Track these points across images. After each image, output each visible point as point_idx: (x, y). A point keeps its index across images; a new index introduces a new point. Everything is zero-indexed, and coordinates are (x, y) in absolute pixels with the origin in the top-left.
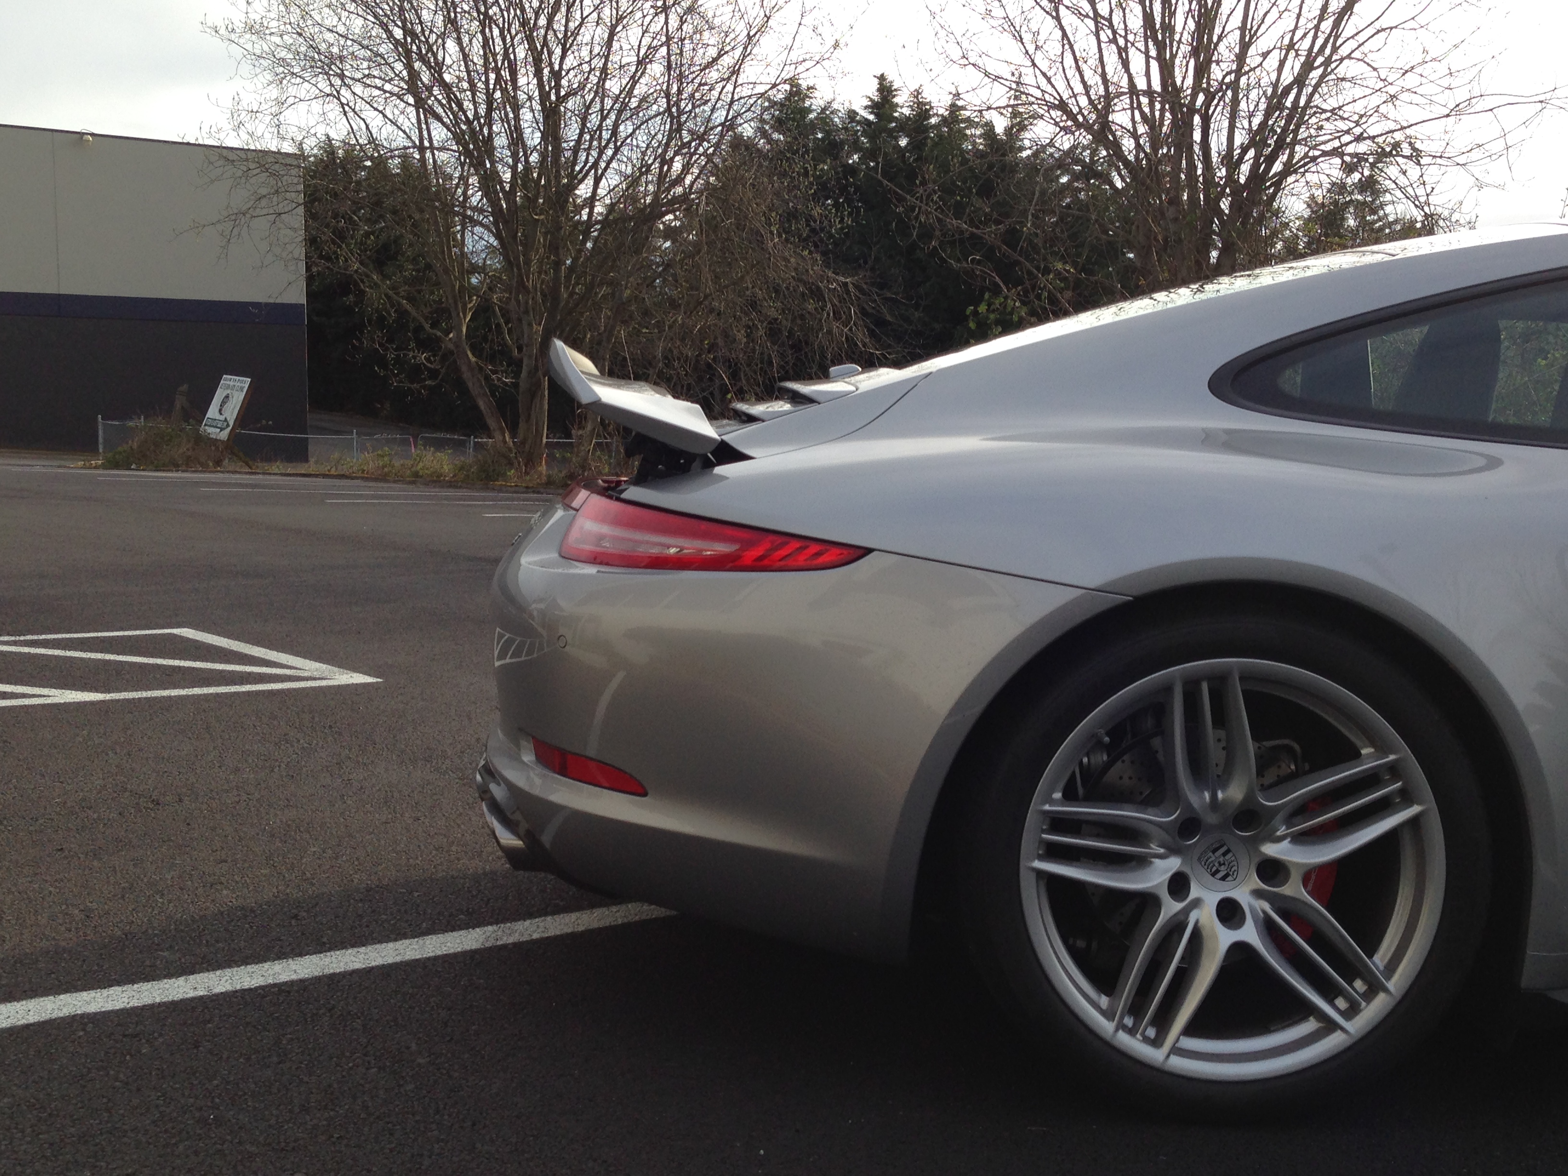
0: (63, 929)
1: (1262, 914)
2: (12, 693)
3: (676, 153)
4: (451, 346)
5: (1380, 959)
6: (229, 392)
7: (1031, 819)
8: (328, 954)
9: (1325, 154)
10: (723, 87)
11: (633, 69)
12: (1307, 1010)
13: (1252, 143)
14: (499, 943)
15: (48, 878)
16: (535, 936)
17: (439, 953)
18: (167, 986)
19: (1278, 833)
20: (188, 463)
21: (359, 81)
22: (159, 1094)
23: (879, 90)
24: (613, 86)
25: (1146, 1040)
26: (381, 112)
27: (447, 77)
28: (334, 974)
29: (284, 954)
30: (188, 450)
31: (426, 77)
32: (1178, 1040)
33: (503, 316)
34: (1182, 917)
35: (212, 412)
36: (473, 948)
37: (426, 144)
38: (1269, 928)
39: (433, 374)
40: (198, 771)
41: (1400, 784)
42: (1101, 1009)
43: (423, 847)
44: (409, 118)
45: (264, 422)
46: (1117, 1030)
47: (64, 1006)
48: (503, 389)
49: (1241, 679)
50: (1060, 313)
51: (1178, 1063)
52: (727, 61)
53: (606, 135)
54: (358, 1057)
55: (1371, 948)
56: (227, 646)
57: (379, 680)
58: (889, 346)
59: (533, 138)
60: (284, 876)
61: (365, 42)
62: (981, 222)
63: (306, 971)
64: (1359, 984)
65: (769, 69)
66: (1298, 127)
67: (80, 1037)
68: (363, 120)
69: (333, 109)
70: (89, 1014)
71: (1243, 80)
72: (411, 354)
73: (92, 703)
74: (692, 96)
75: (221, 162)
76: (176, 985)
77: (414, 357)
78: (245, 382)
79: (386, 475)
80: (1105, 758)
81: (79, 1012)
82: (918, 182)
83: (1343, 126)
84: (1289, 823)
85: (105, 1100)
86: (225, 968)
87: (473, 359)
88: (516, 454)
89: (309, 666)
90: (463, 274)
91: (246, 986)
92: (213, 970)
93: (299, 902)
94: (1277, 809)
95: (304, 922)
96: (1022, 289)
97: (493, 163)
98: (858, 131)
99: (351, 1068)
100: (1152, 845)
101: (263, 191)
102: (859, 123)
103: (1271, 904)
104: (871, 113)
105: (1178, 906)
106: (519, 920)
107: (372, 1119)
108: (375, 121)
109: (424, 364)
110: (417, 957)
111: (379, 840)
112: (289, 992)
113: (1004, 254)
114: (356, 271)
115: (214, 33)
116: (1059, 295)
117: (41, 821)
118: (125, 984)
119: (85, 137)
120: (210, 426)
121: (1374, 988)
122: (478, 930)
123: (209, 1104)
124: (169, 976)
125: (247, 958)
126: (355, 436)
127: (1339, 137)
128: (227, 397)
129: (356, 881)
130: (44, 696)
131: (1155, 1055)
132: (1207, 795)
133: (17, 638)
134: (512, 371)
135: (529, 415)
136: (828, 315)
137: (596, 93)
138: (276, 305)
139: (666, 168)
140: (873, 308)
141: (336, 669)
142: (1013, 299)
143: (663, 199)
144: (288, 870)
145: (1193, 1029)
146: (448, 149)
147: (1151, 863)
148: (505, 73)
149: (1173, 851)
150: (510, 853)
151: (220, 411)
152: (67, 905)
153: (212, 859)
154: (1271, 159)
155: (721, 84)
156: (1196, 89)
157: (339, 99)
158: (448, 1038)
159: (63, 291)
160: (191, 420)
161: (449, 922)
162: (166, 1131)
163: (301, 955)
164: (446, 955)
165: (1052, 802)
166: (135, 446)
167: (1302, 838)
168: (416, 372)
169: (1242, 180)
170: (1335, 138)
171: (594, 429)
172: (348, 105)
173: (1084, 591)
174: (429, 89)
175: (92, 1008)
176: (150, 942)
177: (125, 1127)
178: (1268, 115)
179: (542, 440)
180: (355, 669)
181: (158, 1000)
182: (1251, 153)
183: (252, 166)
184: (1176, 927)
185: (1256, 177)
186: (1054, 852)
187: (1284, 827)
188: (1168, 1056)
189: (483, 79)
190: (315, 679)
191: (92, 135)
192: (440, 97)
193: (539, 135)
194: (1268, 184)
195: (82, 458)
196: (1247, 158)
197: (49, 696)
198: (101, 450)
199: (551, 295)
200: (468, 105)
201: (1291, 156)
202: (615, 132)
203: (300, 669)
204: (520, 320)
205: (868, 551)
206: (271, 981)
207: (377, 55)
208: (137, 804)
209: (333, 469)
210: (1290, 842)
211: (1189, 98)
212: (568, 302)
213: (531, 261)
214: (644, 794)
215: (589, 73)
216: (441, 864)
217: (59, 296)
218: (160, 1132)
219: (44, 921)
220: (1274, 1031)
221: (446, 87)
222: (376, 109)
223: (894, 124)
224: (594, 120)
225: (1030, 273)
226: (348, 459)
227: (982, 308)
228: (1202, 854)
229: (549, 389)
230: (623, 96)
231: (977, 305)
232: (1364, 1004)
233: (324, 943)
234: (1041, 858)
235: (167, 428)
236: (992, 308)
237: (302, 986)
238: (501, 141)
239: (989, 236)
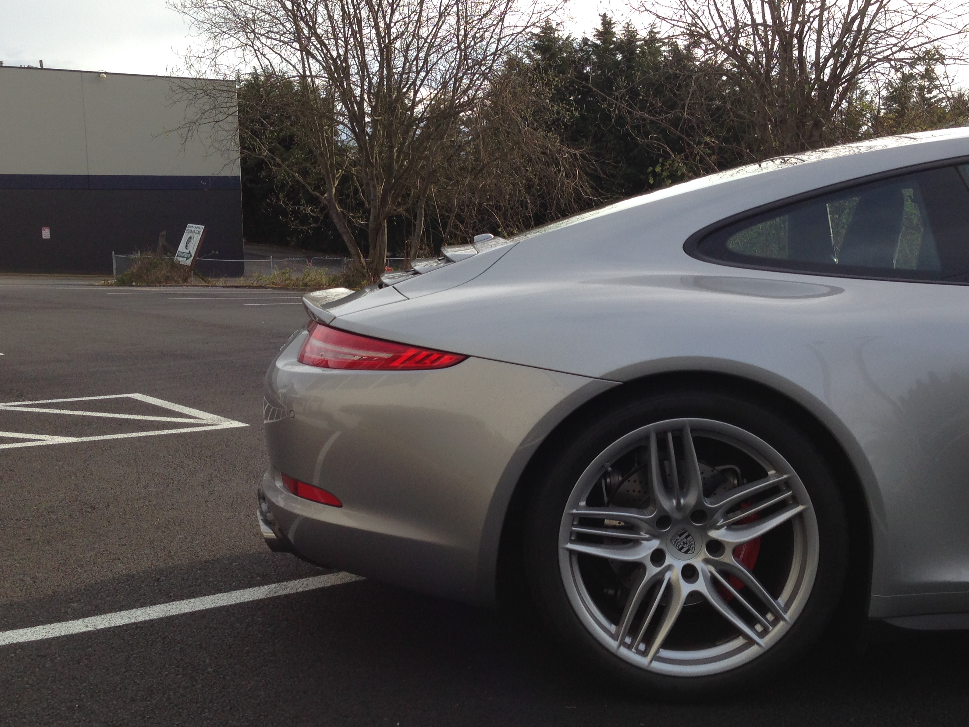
0: (18, 590)
1: (709, 574)
2: (23, 439)
3: (464, 74)
4: (326, 202)
5: (782, 600)
6: (191, 234)
7: (565, 519)
8: (171, 603)
9: (879, 60)
10: (494, 30)
11: (437, 19)
12: (736, 632)
13: (831, 55)
14: (276, 595)
15: (17, 558)
16: (300, 590)
17: (238, 602)
18: (70, 625)
19: (718, 524)
20: (167, 281)
21: (264, 35)
22: (50, 692)
23: (603, 24)
24: (424, 32)
25: (638, 652)
26: (278, 54)
27: (319, 31)
28: (172, 616)
29: (145, 604)
30: (167, 272)
31: (306, 31)
32: (657, 651)
33: (358, 181)
34: (660, 577)
35: (182, 248)
36: (260, 598)
37: (308, 73)
38: (714, 583)
39: (316, 220)
40: (123, 487)
41: (791, 492)
42: (611, 633)
43: (246, 534)
44: (296, 58)
45: (213, 252)
46: (619, 646)
47: (7, 638)
48: (360, 229)
49: (691, 431)
50: (709, 171)
51: (657, 666)
52: (496, 12)
53: (421, 63)
54: (173, 668)
55: (776, 594)
56: (159, 405)
57: (247, 425)
58: (602, 194)
59: (374, 67)
60: (158, 554)
61: (268, 10)
62: (656, 112)
63: (156, 614)
64: (770, 617)
65: (524, 16)
66: (862, 43)
67: (12, 657)
68: (268, 59)
69: (249, 53)
70: (20, 643)
71: (826, 13)
72: (302, 208)
73: (69, 444)
74: (474, 37)
75: (180, 91)
76: (76, 624)
77: (305, 210)
78: (201, 228)
79: (287, 285)
80: (620, 478)
81: (15, 642)
82: (614, 88)
83: (893, 41)
84: (725, 517)
85: (17, 696)
86: (107, 613)
87: (339, 210)
88: (367, 270)
89: (206, 417)
90: (332, 156)
91: (118, 624)
92: (101, 614)
93: (162, 571)
94: (717, 510)
95: (162, 583)
96: (684, 155)
97: (349, 85)
98: (590, 51)
99: (167, 675)
100: (642, 533)
101: (207, 107)
102: (589, 46)
103: (715, 567)
104: (598, 39)
105: (657, 570)
106: (292, 580)
107: (171, 706)
108: (276, 60)
109: (309, 213)
110: (224, 605)
111: (221, 531)
112: (142, 628)
113: (672, 132)
114: (266, 156)
115: (174, 8)
116: (708, 158)
117: (22, 521)
118: (46, 624)
119: (102, 74)
120: (180, 257)
121: (778, 618)
122: (266, 586)
123: (78, 698)
124: (73, 619)
125: (123, 606)
126: (271, 260)
127: (891, 48)
128: (190, 238)
129: (200, 556)
130: (41, 440)
131: (642, 661)
132: (674, 502)
133: (34, 402)
134: (366, 217)
135: (375, 245)
136: (562, 175)
137: (414, 36)
138: (218, 178)
139: (458, 83)
140: (593, 169)
141: (222, 418)
142: (678, 162)
143: (456, 104)
144: (161, 550)
145: (667, 644)
146: (322, 77)
147: (641, 543)
148: (355, 27)
149: (654, 536)
150: (269, 541)
151: (186, 246)
152: (24, 575)
153: (117, 544)
154: (844, 65)
155: (492, 28)
156: (794, 21)
157: (253, 47)
158: (230, 655)
159: (91, 173)
160: (168, 253)
161: (249, 582)
162: (49, 715)
163: (155, 604)
164: (242, 603)
165: (577, 507)
166: (135, 271)
167: (733, 526)
168: (304, 219)
169: (826, 79)
170: (889, 49)
171: (416, 252)
172: (259, 51)
173: (592, 379)
174: (309, 39)
175: (23, 639)
176: (68, 597)
177: (25, 712)
178: (842, 36)
179: (383, 261)
180: (234, 419)
181: (63, 634)
182: (831, 61)
183: (199, 92)
184: (657, 582)
185: (835, 78)
186: (582, 539)
187: (722, 520)
188: (651, 661)
189: (342, 31)
190: (208, 425)
191: (106, 73)
192: (315, 43)
193: (378, 65)
194: (843, 81)
195: (103, 278)
196: (828, 65)
197: (44, 440)
198: (115, 273)
199: (388, 169)
200: (333, 48)
201: (858, 62)
202: (426, 61)
203: (201, 419)
204: (368, 184)
205: (466, 357)
206: (133, 621)
207: (275, 17)
208: (82, 509)
209: (255, 282)
210: (725, 529)
211: (790, 26)
212: (398, 171)
213: (374, 146)
214: (340, 506)
215: (409, 23)
216: (255, 545)
217: (88, 177)
218: (45, 715)
219: (7, 585)
220: (718, 645)
221: (319, 38)
222: (276, 53)
223: (613, 46)
224: (412, 54)
225: (689, 145)
226: (264, 276)
227: (658, 169)
228: (672, 537)
229: (387, 228)
230: (430, 37)
231: (654, 167)
232: (771, 628)
233: (171, 596)
234: (572, 542)
235: (154, 259)
236: (664, 168)
237: (151, 623)
238: (353, 70)
239: (662, 121)
